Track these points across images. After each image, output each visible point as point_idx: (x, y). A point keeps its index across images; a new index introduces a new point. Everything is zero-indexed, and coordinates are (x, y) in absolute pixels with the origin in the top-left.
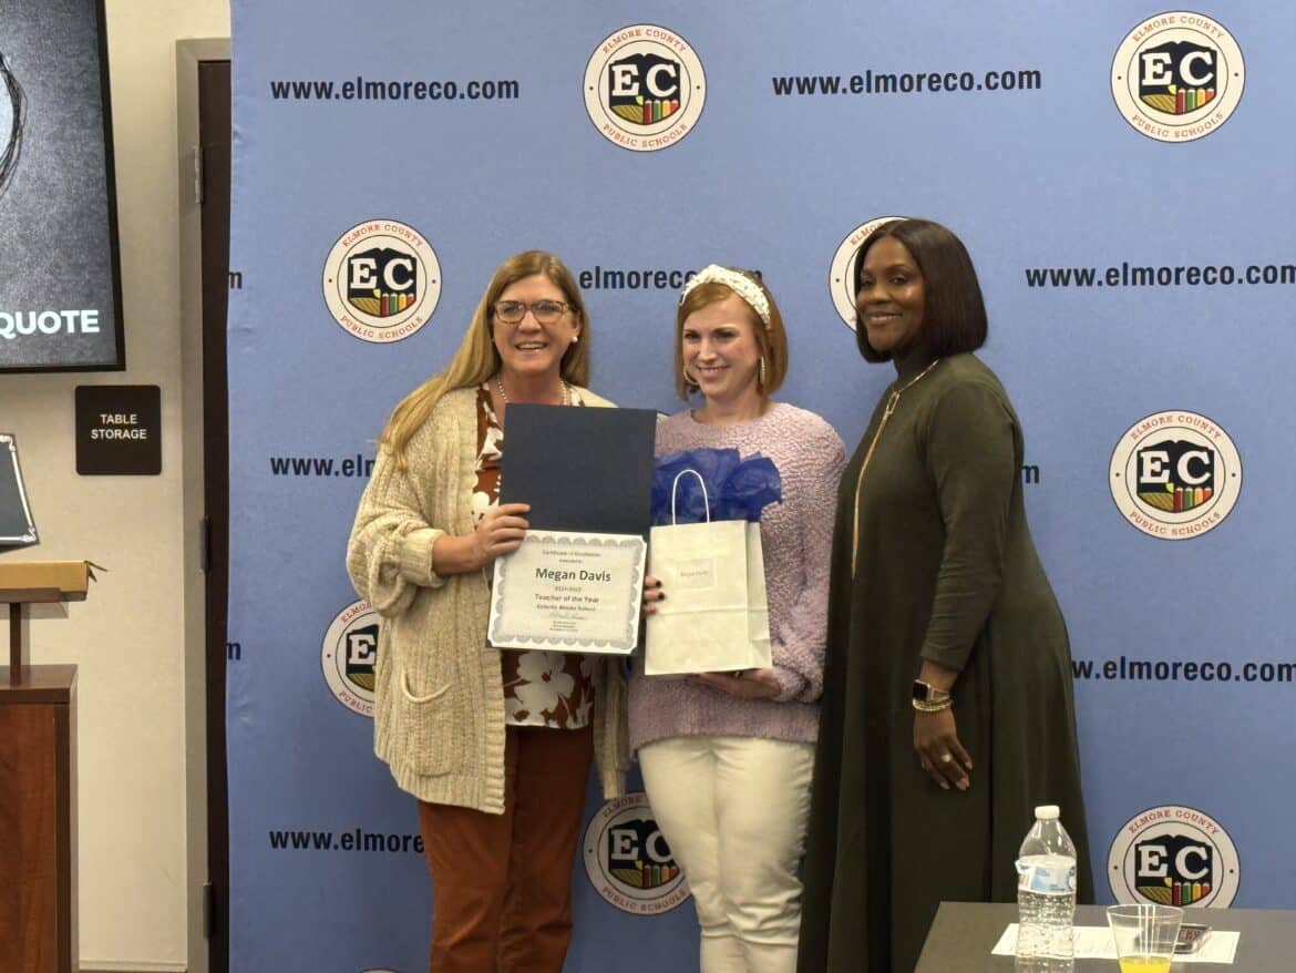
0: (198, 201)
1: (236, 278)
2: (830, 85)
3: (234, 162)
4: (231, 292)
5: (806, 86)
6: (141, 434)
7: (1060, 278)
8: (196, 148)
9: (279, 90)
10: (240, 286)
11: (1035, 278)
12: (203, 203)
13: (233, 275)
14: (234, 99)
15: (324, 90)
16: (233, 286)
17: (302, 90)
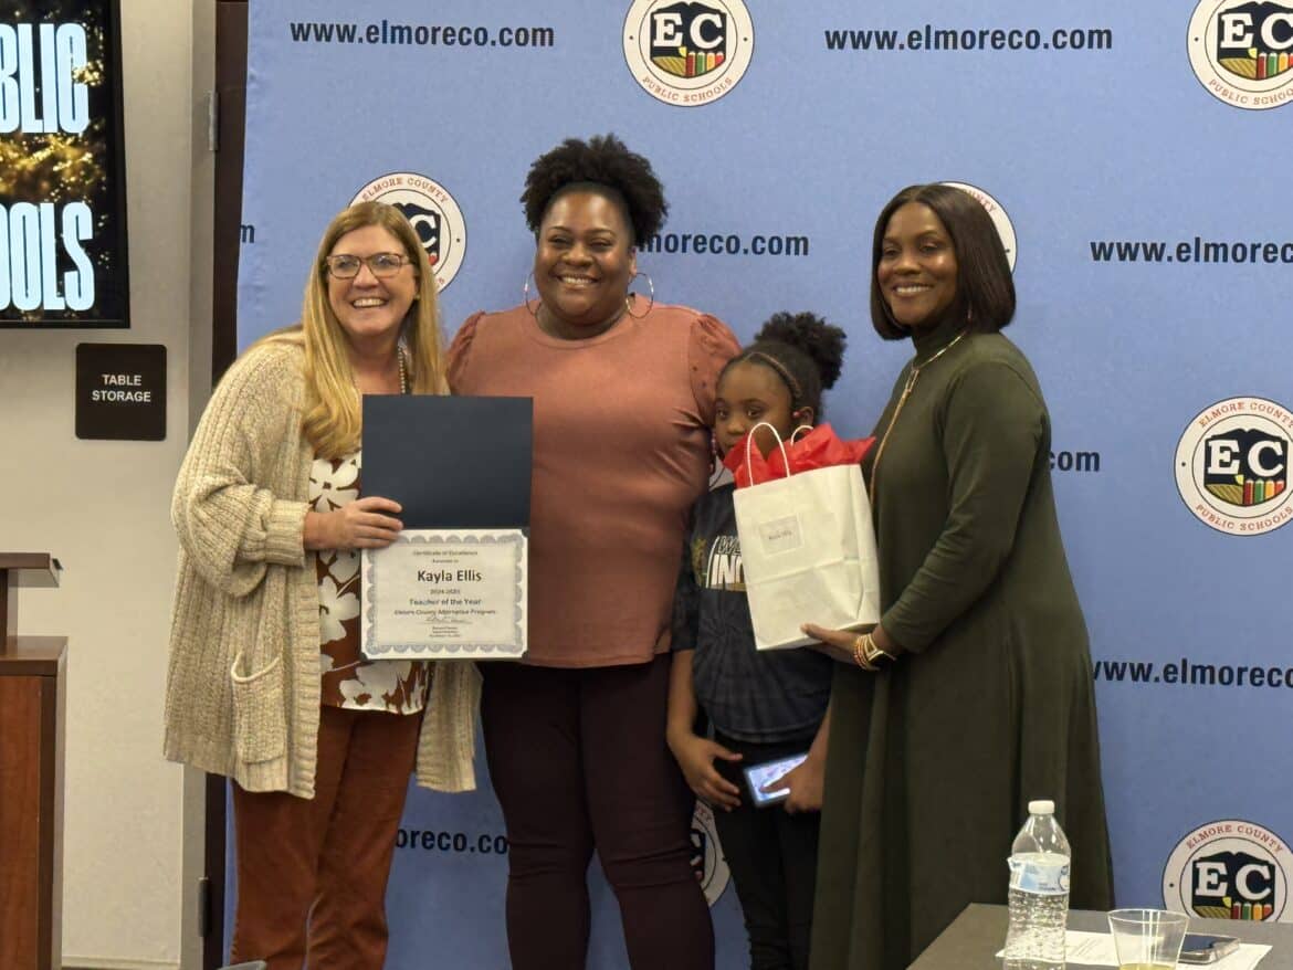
0: (211, 148)
1: (248, 231)
2: (886, 40)
3: (250, 107)
4: (244, 247)
5: (861, 40)
6: (145, 397)
7: (1128, 252)
8: (212, 92)
9: (299, 32)
10: (252, 240)
11: (1101, 251)
12: (217, 152)
13: (245, 228)
14: (251, 41)
15: (347, 34)
16: (244, 240)
17: (323, 33)
